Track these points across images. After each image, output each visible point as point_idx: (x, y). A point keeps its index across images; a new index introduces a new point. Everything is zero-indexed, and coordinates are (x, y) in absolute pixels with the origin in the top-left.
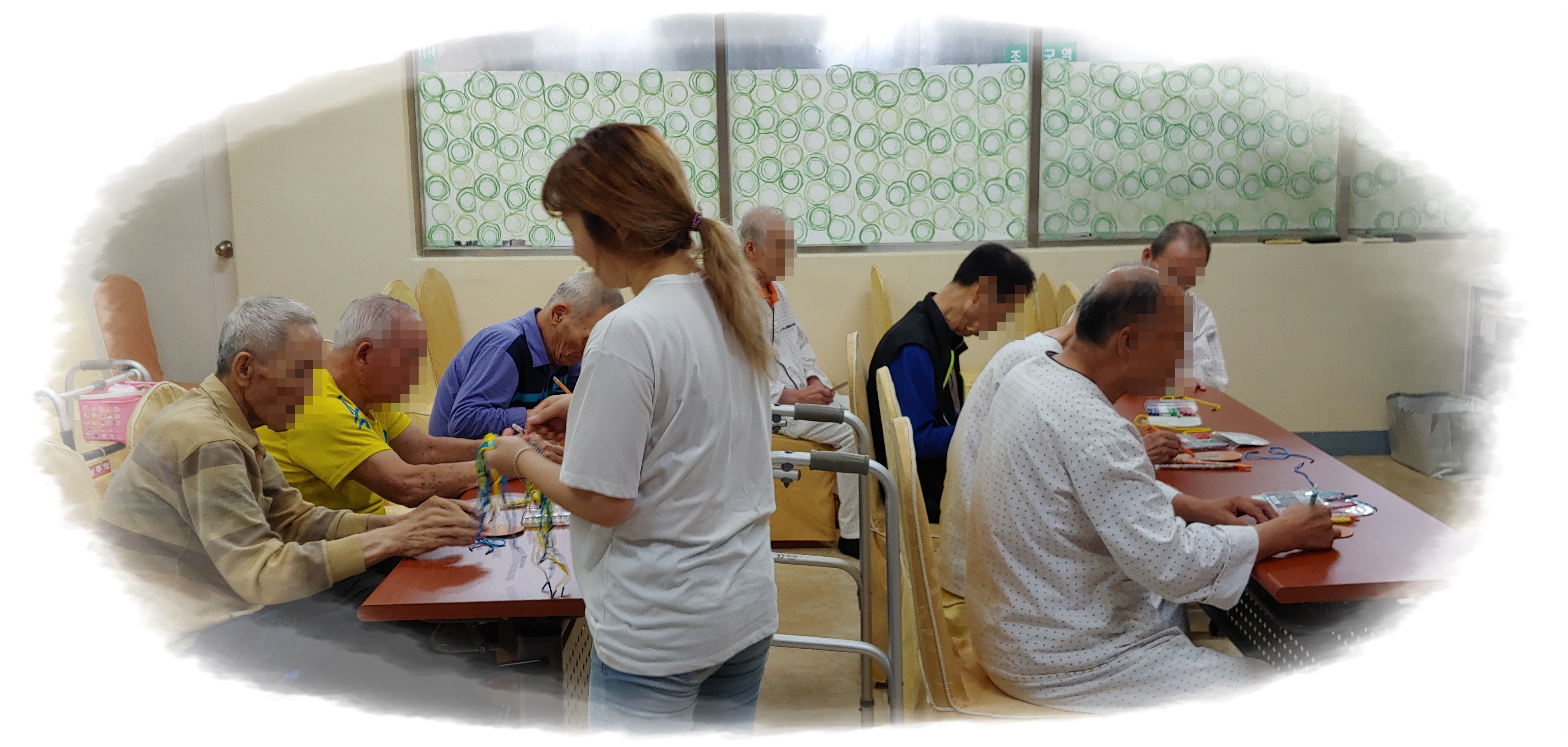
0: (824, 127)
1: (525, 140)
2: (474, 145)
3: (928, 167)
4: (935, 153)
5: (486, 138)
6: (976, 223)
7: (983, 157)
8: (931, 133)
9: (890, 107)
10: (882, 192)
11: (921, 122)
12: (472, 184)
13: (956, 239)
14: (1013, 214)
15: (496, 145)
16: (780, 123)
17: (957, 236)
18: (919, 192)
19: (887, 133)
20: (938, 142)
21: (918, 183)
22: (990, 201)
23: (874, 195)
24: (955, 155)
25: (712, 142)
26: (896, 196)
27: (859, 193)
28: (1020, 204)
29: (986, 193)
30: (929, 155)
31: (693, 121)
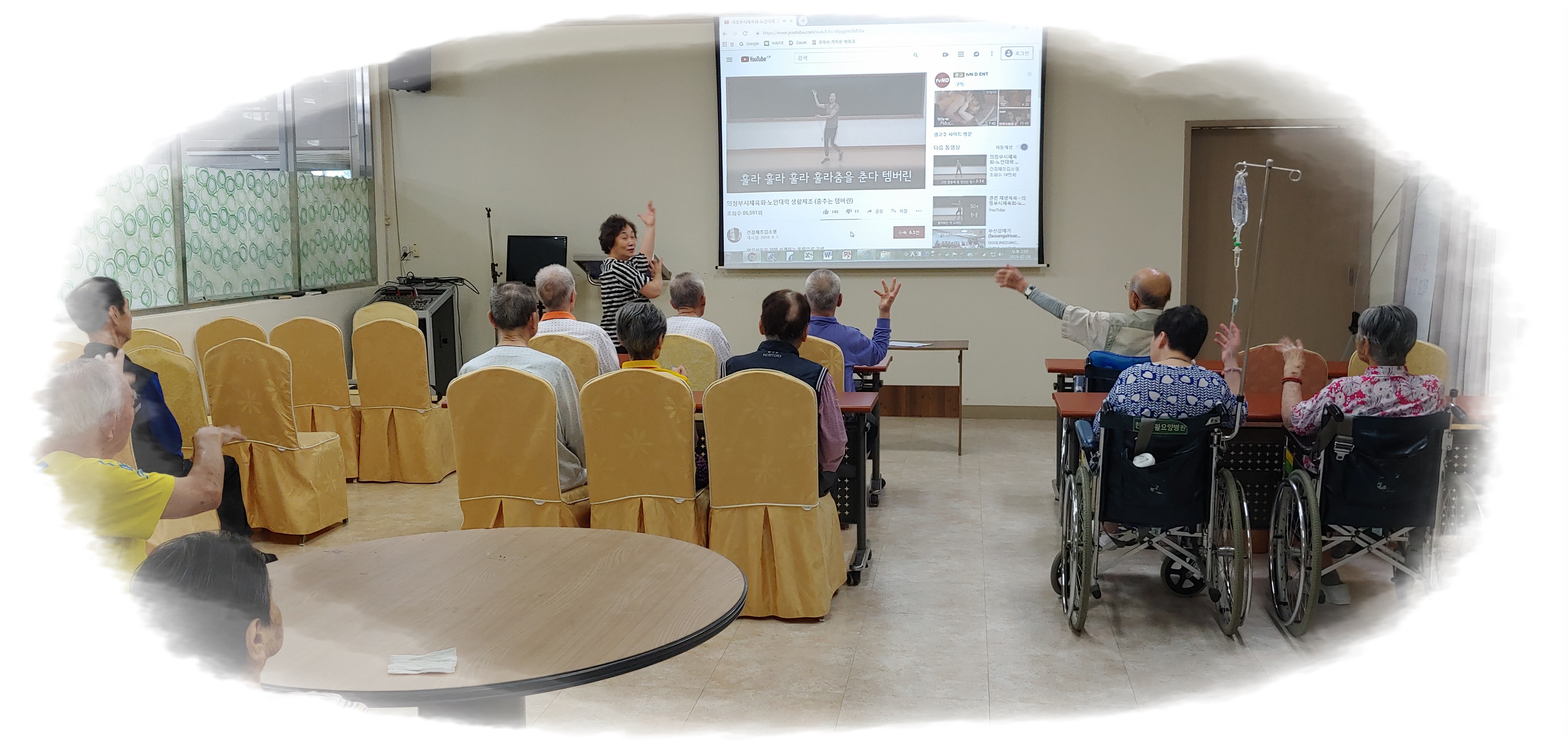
3: (126, 247)
6: (152, 292)
7: (153, 238)
8: (126, 217)
11: (120, 209)
13: (144, 307)
14: (169, 284)
17: (144, 304)
18: (122, 267)
19: (102, 218)
22: (159, 274)
24: (139, 236)
28: (172, 276)
29: (156, 268)
30: (126, 236)
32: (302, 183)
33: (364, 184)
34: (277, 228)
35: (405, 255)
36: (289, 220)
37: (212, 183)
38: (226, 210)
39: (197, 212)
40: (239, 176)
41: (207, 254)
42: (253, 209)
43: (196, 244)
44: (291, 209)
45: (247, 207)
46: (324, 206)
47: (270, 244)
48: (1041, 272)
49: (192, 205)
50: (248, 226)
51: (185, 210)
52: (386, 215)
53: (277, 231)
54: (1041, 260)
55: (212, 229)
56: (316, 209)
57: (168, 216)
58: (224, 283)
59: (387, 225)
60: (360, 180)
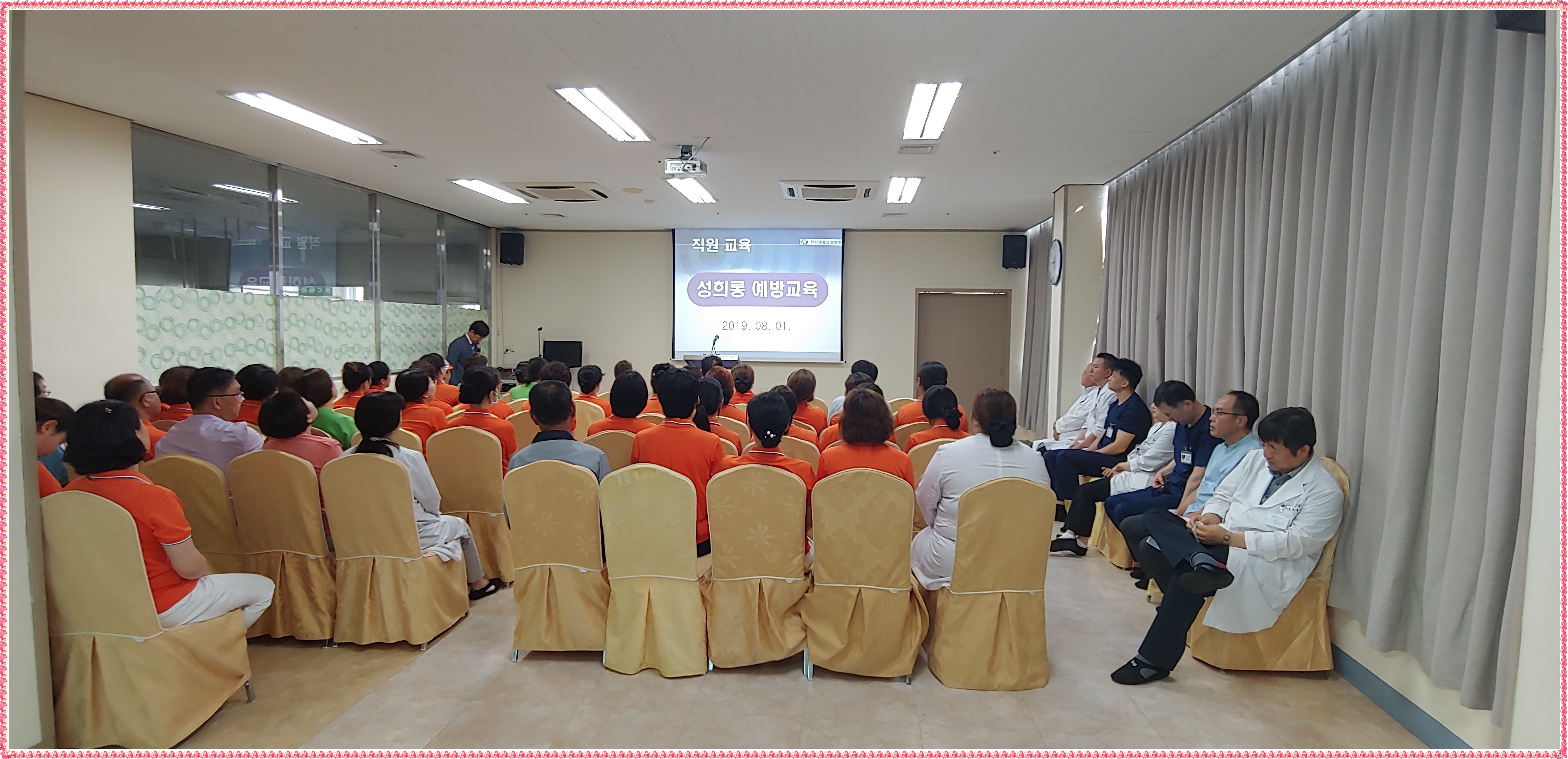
0: (314, 323)
1: (188, 327)
2: (161, 329)
4: (348, 336)
5: (167, 325)
9: (334, 316)
10: (333, 354)
12: (159, 353)
15: (173, 330)
16: (298, 321)
20: (350, 332)
21: (344, 349)
23: (330, 354)
25: (273, 329)
26: (337, 355)
27: (325, 354)
31: (266, 319)
32: (448, 311)
33: (486, 313)
34: (434, 334)
35: (507, 350)
36: (441, 332)
37: (397, 310)
38: (405, 325)
39: (388, 326)
40: (414, 308)
41: (393, 348)
42: (420, 325)
43: (387, 342)
44: (443, 324)
45: (417, 324)
46: (462, 324)
47: (430, 343)
48: (843, 365)
49: (386, 322)
50: (417, 333)
51: (382, 324)
52: (497, 329)
53: (434, 336)
54: (842, 359)
55: (397, 335)
56: (457, 324)
57: (372, 327)
58: (402, 363)
59: (498, 334)
60: (484, 310)
